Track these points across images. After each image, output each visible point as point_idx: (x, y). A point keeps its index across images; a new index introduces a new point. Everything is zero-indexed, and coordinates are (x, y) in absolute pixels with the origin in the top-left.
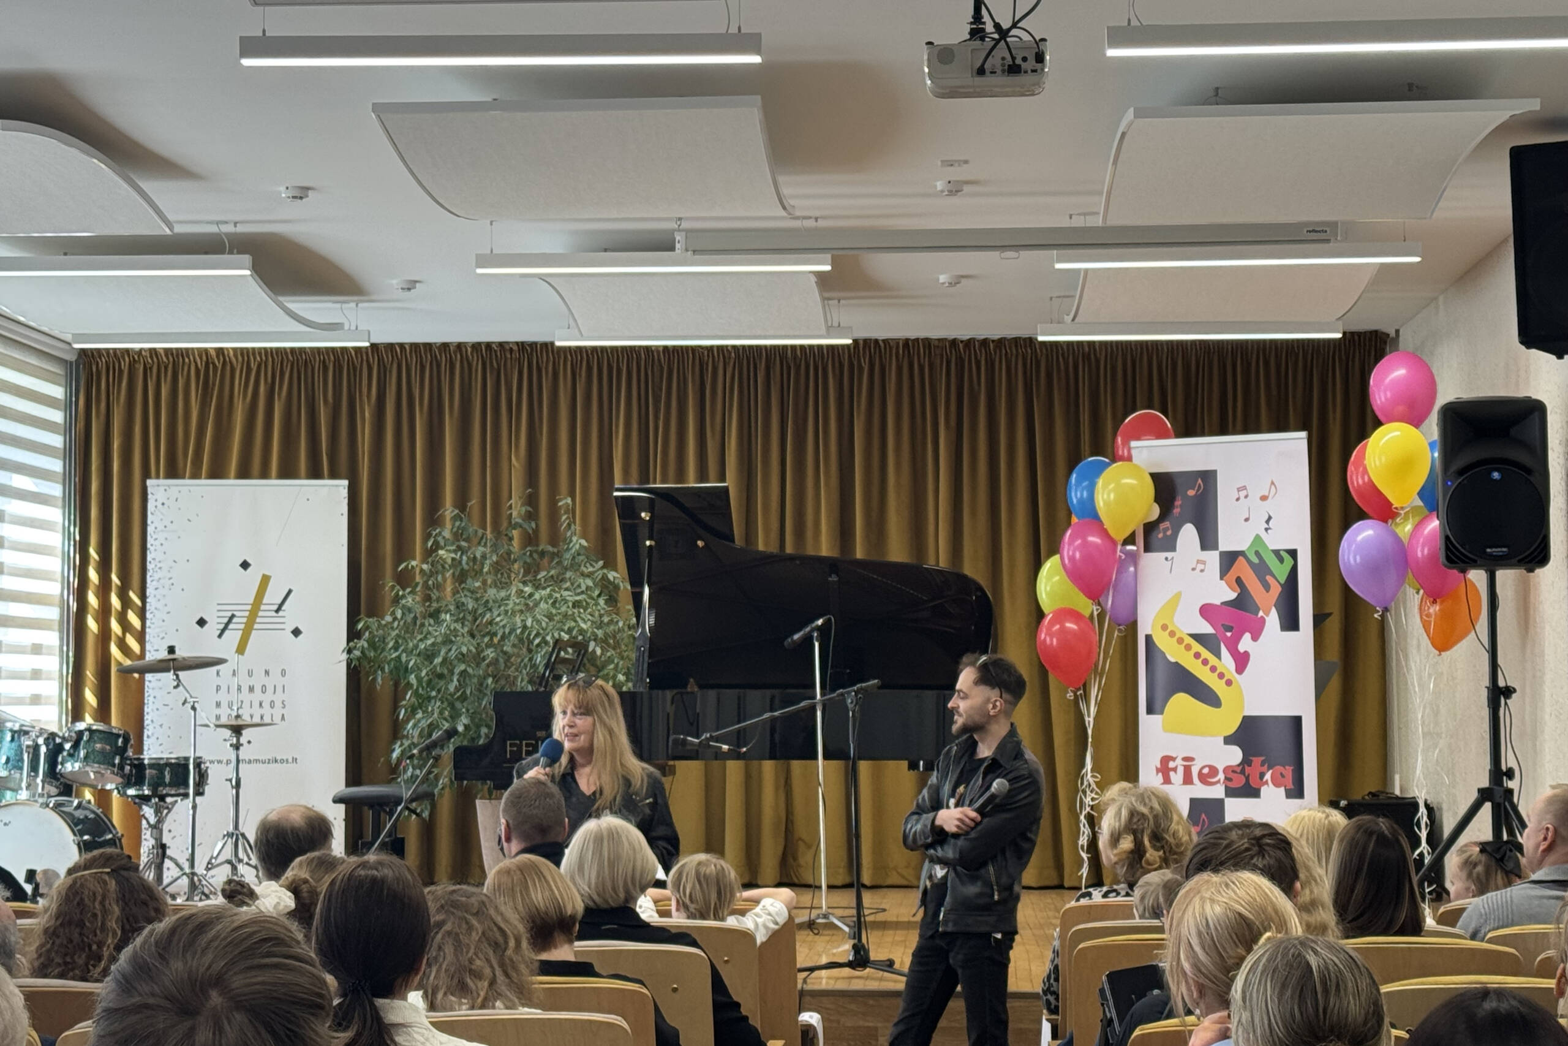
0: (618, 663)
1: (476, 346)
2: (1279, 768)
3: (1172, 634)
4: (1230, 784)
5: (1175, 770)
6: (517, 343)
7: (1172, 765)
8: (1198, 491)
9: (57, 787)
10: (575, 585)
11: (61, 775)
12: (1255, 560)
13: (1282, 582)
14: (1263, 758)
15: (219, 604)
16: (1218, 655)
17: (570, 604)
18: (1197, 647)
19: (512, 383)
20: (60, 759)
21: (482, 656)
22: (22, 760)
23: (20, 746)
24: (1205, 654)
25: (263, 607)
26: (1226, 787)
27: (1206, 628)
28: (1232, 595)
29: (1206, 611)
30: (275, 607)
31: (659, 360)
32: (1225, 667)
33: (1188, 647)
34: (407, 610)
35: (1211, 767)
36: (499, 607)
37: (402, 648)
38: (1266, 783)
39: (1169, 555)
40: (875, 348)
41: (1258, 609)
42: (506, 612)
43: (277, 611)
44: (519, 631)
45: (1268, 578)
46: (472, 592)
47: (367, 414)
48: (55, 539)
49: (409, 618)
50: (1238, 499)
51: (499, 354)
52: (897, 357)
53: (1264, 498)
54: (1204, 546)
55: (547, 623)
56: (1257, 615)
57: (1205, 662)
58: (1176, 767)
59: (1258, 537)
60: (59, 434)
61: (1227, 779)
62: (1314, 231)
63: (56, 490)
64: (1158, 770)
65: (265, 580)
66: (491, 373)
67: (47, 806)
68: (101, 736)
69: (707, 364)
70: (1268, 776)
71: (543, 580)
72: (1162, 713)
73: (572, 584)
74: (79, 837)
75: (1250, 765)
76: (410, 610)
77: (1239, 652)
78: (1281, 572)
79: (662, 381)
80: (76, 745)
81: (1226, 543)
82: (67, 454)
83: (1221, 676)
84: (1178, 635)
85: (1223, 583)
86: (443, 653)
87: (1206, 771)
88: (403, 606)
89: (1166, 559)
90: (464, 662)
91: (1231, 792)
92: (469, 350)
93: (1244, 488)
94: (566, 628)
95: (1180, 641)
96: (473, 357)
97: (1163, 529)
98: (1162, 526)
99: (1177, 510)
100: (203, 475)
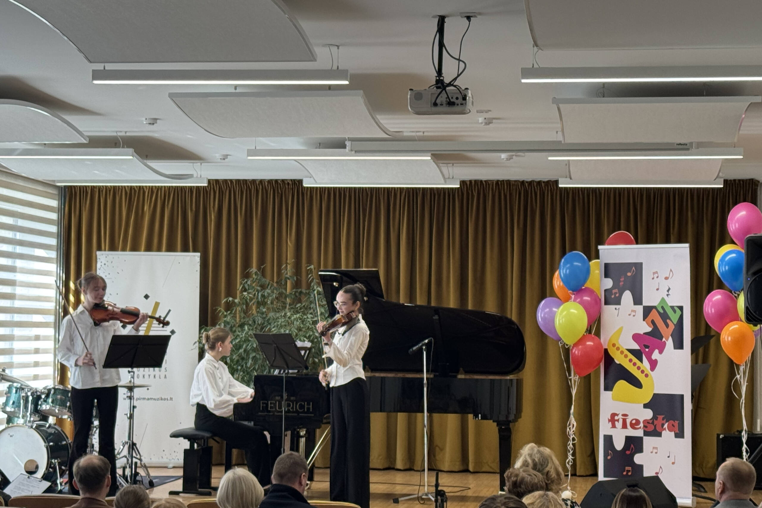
1: (270, 181)
2: (672, 422)
3: (618, 349)
4: (646, 429)
5: (618, 420)
6: (291, 180)
7: (616, 418)
8: (632, 273)
9: (38, 417)
11: (40, 411)
12: (662, 311)
13: (675, 323)
14: (663, 416)
16: (641, 361)
18: (630, 356)
19: (288, 201)
20: (40, 403)
22: (20, 403)
23: (20, 395)
24: (635, 360)
26: (644, 430)
27: (636, 346)
28: (649, 329)
29: (636, 337)
32: (645, 368)
33: (626, 356)
34: (226, 323)
36: (275, 322)
38: (665, 429)
39: (617, 307)
40: (481, 185)
41: (663, 337)
42: (278, 325)
45: (668, 321)
46: (263, 313)
47: (213, 218)
48: (51, 280)
50: (653, 278)
51: (282, 185)
52: (492, 189)
53: (666, 278)
54: (635, 304)
56: (662, 340)
57: (635, 364)
59: (663, 299)
60: (55, 225)
61: (644, 426)
62: (680, 144)
63: (53, 254)
64: (609, 421)
65: (157, 305)
66: (278, 196)
67: (32, 427)
68: (61, 391)
70: (666, 426)
71: (299, 308)
72: (612, 390)
73: (314, 311)
74: (47, 444)
75: (657, 420)
76: (228, 323)
77: (652, 359)
78: (675, 318)
79: (367, 201)
80: (48, 396)
81: (647, 302)
82: (58, 236)
83: (643, 372)
84: (620, 350)
85: (645, 322)
86: (244, 346)
87: (634, 422)
88: (225, 321)
89: (616, 309)
90: (255, 352)
91: (646, 434)
92: (266, 183)
93: (657, 272)
94: (307, 335)
95: (622, 352)
96: (268, 188)
97: (614, 293)
98: (614, 291)
99: (622, 283)
100: (128, 248)
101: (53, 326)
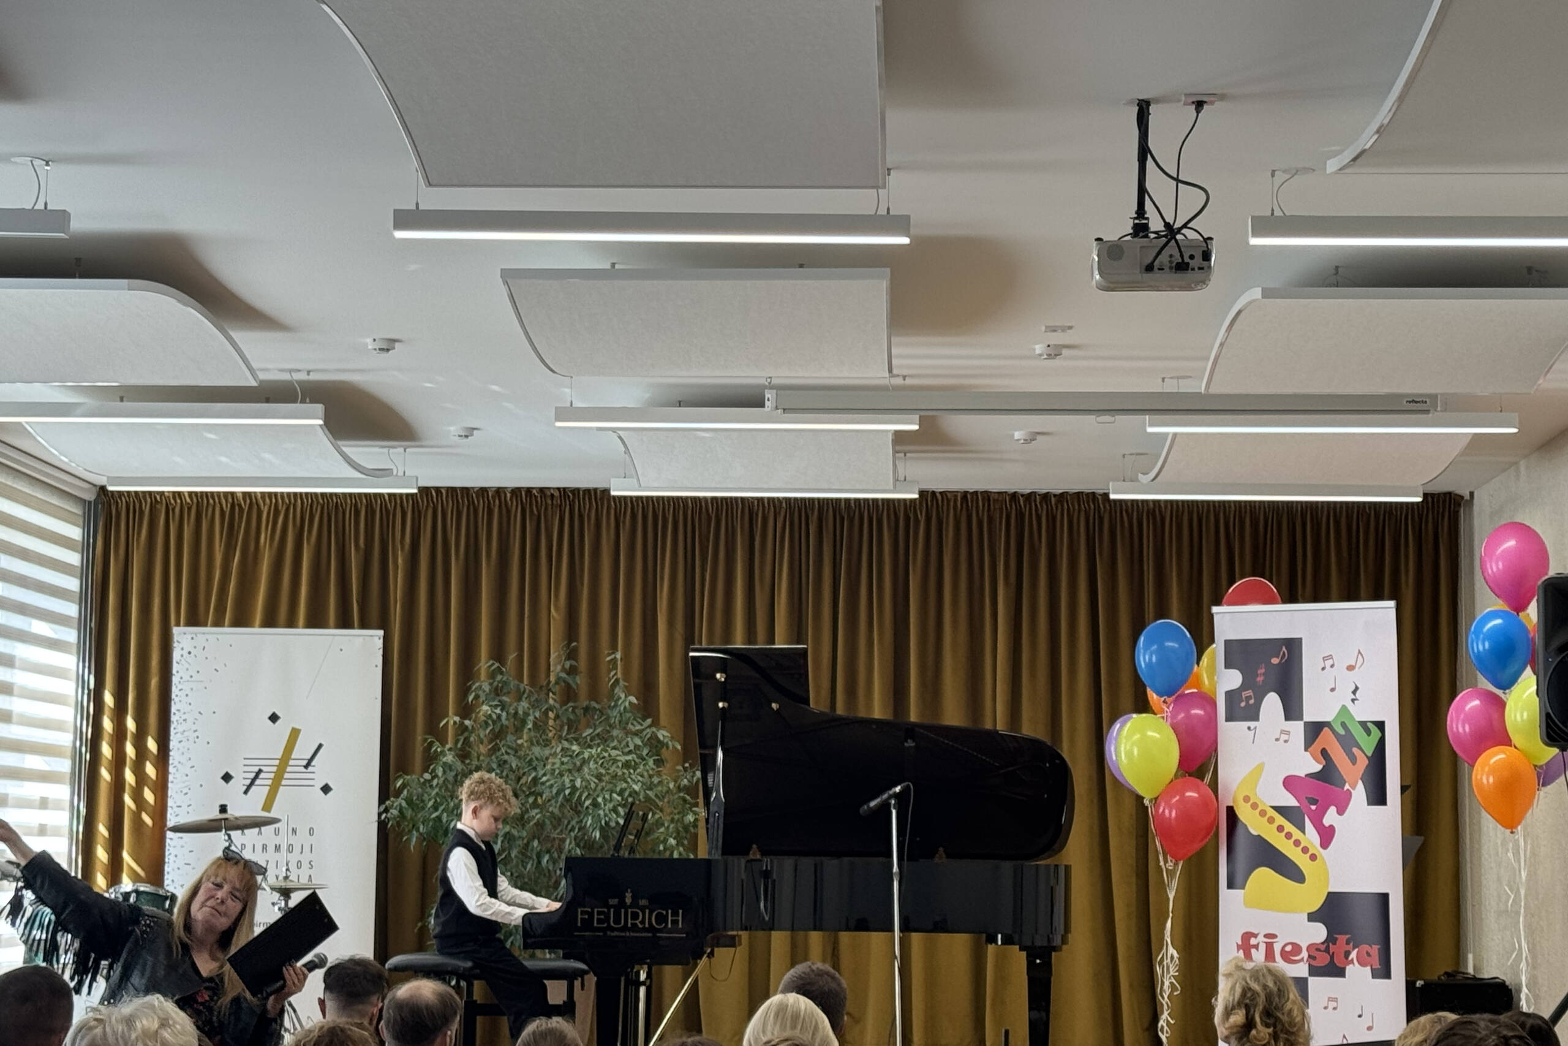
0: (668, 827)
1: (516, 491)
2: (1365, 947)
3: (1254, 806)
4: (1314, 963)
5: (1256, 947)
6: (559, 489)
7: (1253, 941)
8: (1282, 658)
10: (622, 746)
12: (1342, 732)
13: (1370, 754)
14: (1349, 936)
15: (245, 759)
16: (1302, 829)
17: (620, 764)
18: (1280, 820)
19: (552, 530)
21: (526, 817)
24: (1289, 827)
25: (291, 762)
26: (1309, 965)
27: (1290, 801)
28: (1317, 767)
29: (1290, 783)
30: (305, 763)
31: (707, 510)
32: (1311, 843)
33: (1271, 820)
34: (447, 767)
35: (1293, 944)
36: (545, 766)
37: (441, 808)
38: (1352, 961)
39: (1252, 724)
41: (1345, 782)
42: (553, 771)
43: (306, 767)
44: (567, 792)
45: (1355, 750)
47: (400, 561)
48: (68, 688)
49: (451, 775)
50: (1323, 669)
51: (539, 499)
52: (955, 511)
53: (1351, 668)
54: (1287, 718)
55: (597, 785)
56: (1343, 788)
57: (1289, 836)
58: (1258, 944)
59: (1344, 707)
60: (76, 577)
61: (1310, 956)
62: (1413, 401)
63: (71, 635)
64: (1239, 947)
65: (295, 733)
66: (531, 519)
69: (757, 515)
70: (1353, 955)
71: (589, 738)
72: (1243, 887)
73: (620, 742)
75: (1334, 944)
76: (450, 768)
77: (1323, 825)
78: (1369, 744)
79: (709, 532)
81: (1310, 715)
82: (82, 598)
83: (1305, 850)
84: (1260, 808)
85: (1308, 753)
87: (1289, 948)
88: (445, 763)
89: (1249, 728)
91: (1314, 971)
92: (509, 495)
93: (1330, 657)
94: (618, 789)
95: (1263, 813)
96: (512, 503)
97: (1246, 698)
98: (1244, 694)
99: (1260, 679)
100: (227, 621)
101: (68, 780)
